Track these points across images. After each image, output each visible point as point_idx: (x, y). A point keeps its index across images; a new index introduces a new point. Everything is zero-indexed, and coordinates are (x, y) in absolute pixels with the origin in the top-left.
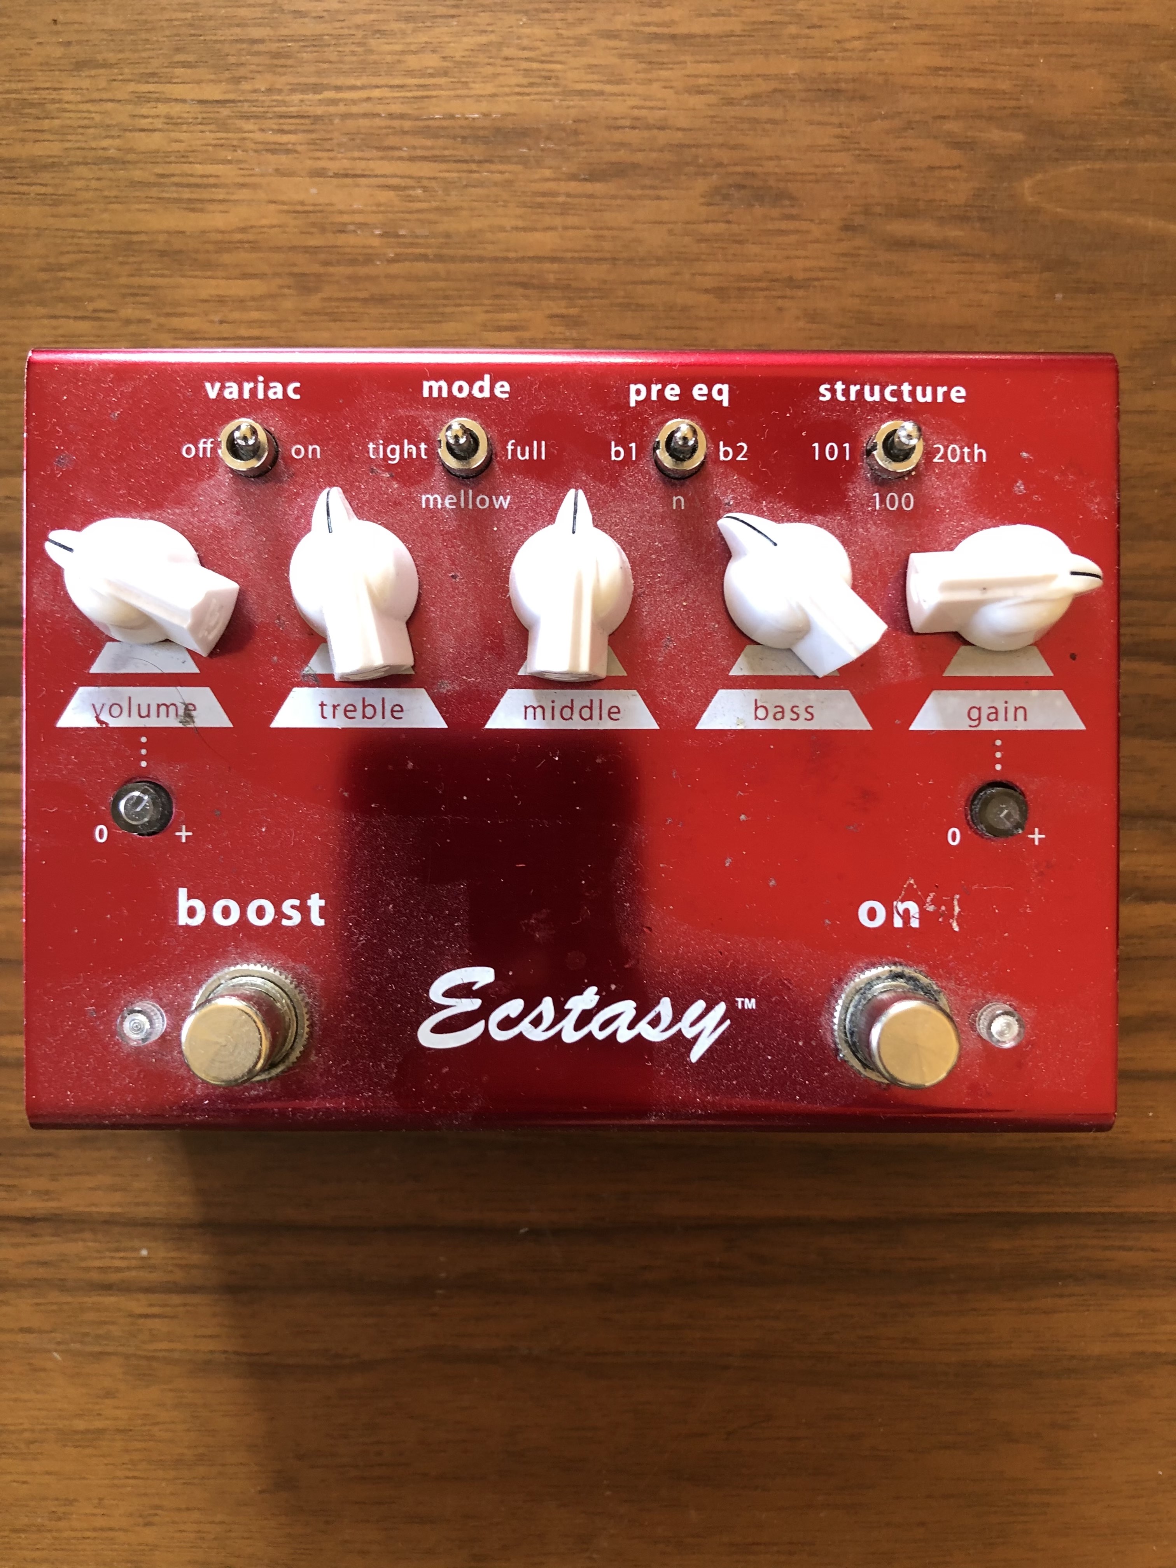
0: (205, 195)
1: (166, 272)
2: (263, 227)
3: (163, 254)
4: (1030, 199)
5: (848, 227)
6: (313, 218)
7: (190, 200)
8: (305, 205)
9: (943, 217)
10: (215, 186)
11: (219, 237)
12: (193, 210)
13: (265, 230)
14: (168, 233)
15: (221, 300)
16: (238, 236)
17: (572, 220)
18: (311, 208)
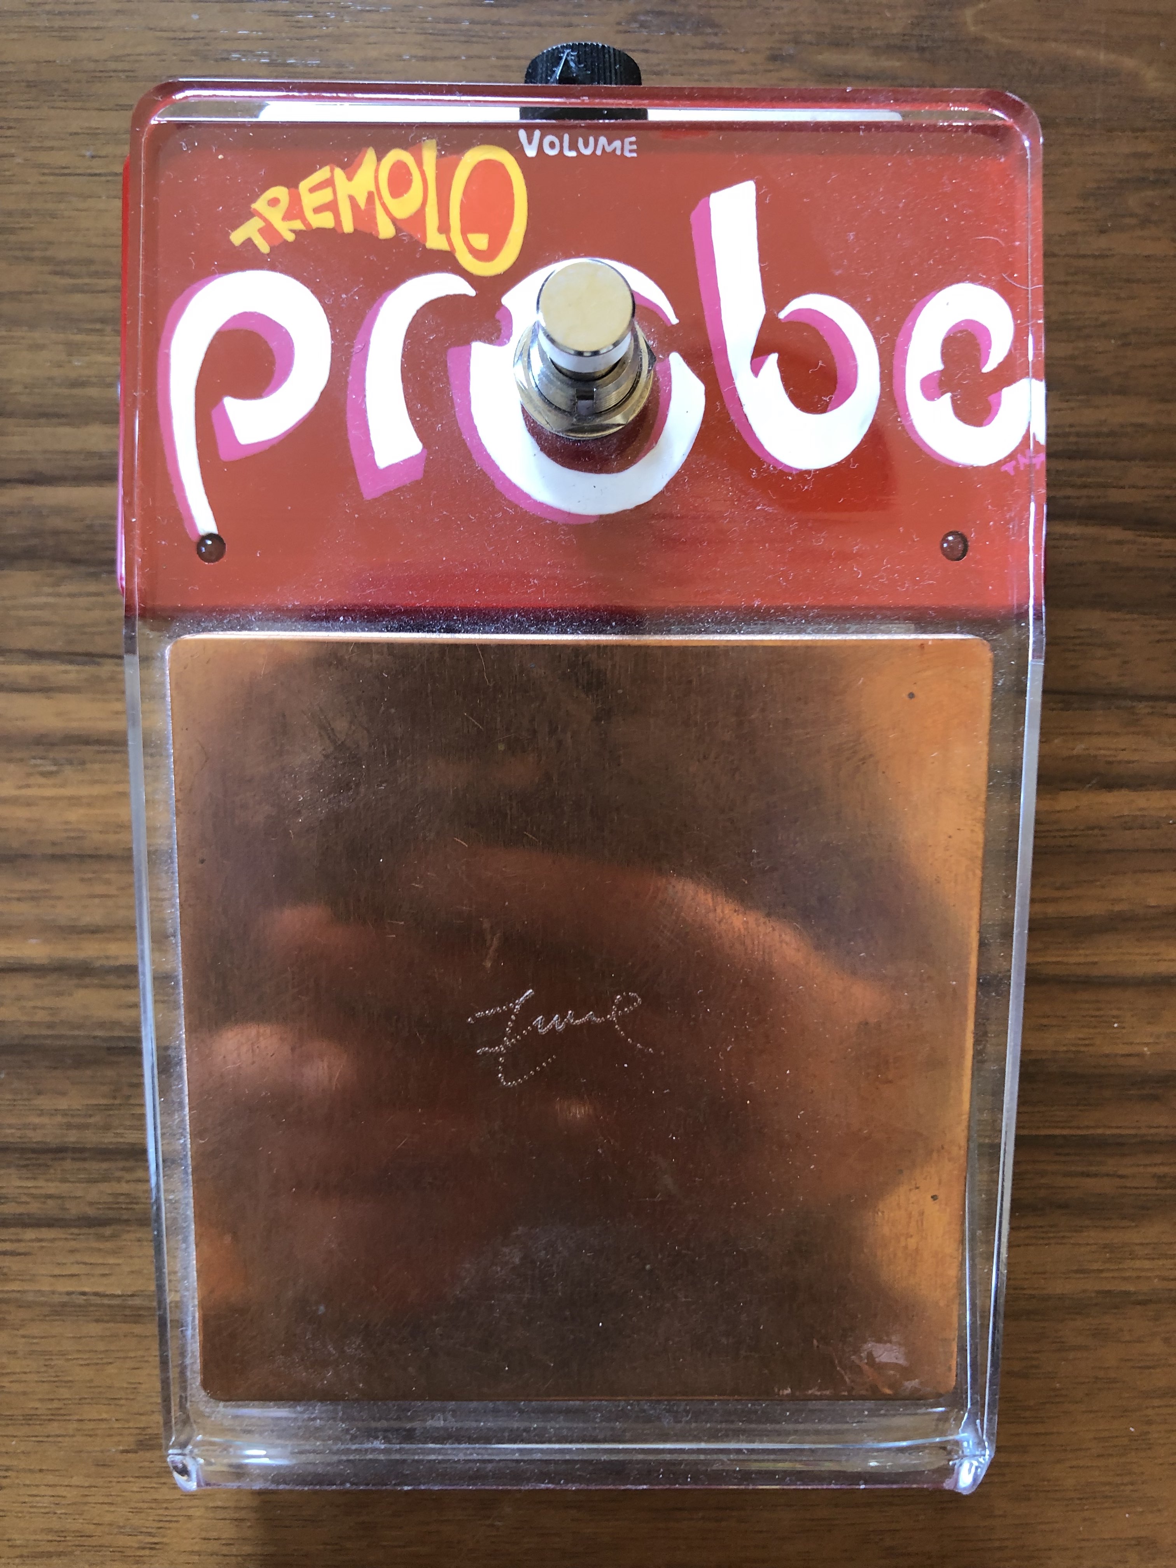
0: (80, 22)
1: (32, 103)
2: (140, 55)
3: (30, 85)
4: (973, 29)
5: (775, 58)
6: (193, 46)
7: (61, 29)
8: (185, 32)
9: (878, 47)
10: (89, 13)
11: (91, 66)
12: (64, 39)
13: (142, 58)
14: (38, 62)
15: (93, 134)
16: (112, 65)
17: (476, 49)
18: (191, 35)
